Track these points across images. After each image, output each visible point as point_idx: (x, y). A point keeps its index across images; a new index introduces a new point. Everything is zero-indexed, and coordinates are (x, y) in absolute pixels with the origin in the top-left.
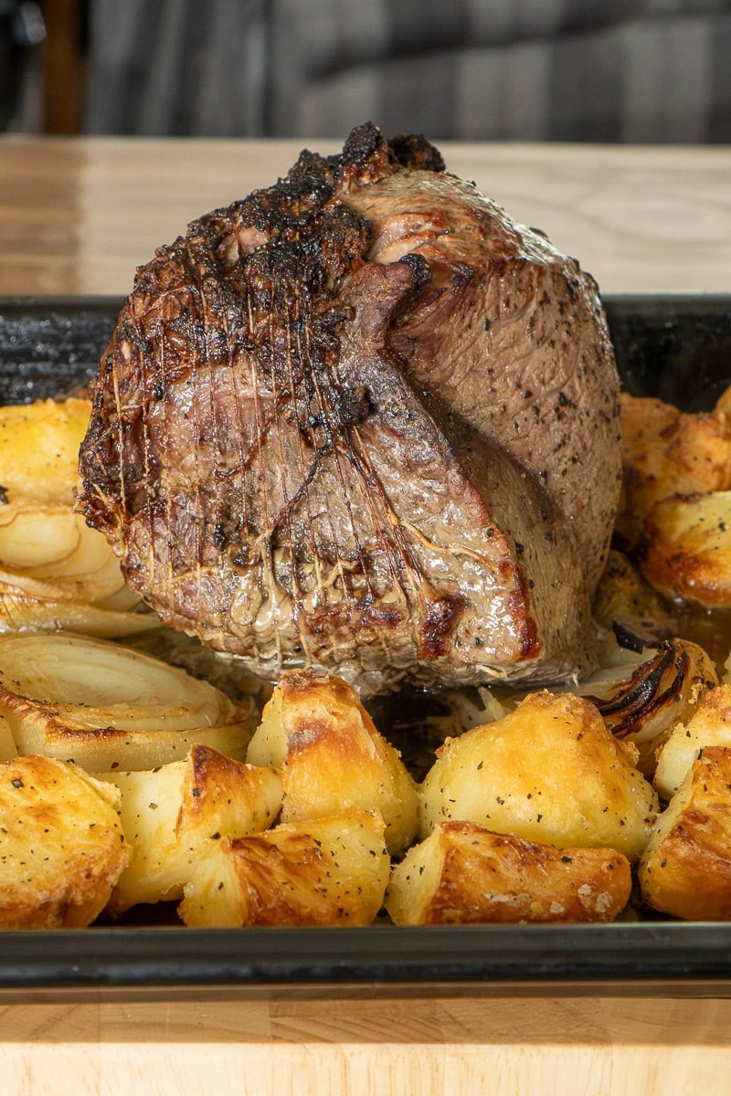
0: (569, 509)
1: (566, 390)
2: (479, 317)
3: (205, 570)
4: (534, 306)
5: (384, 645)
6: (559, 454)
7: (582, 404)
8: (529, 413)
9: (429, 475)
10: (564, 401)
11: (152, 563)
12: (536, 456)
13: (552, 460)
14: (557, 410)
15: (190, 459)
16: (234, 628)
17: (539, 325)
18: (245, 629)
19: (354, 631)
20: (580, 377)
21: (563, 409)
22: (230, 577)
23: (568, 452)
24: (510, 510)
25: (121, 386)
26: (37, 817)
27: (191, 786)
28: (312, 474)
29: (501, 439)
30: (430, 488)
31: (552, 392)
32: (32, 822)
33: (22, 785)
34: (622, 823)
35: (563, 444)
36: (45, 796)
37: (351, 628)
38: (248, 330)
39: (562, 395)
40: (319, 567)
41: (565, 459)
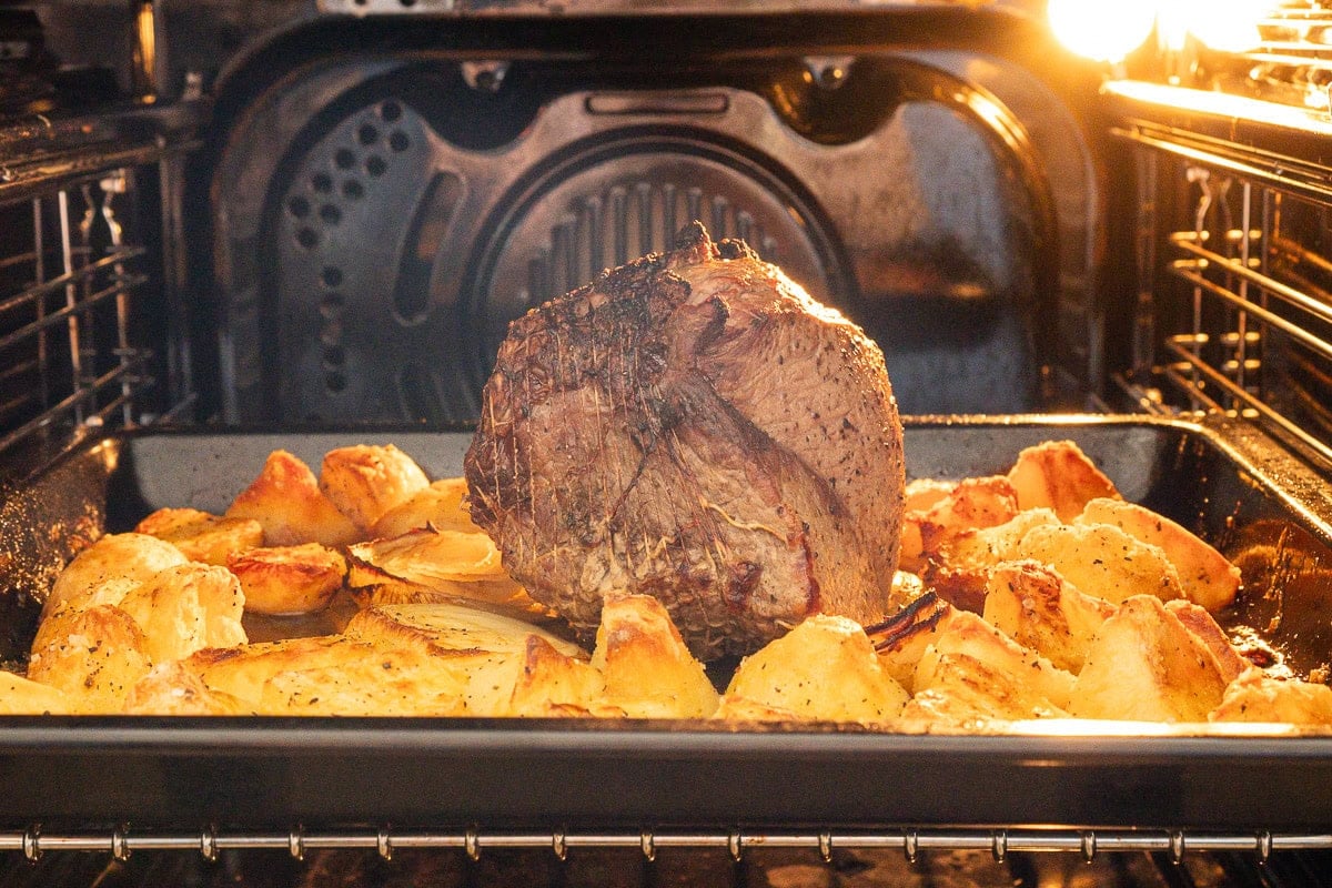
0: (854, 510)
1: (849, 418)
2: (774, 354)
3: (561, 549)
4: (820, 350)
5: (700, 605)
6: (845, 465)
7: (862, 431)
8: (818, 431)
9: (731, 466)
10: (847, 425)
11: (522, 548)
12: (825, 464)
13: (839, 469)
14: (842, 431)
15: (550, 465)
16: (583, 596)
17: (825, 365)
18: (591, 595)
19: (675, 593)
20: (861, 410)
21: (846, 431)
22: (579, 555)
23: (853, 466)
24: (799, 497)
25: (495, 407)
26: (399, 688)
27: (524, 664)
28: (641, 468)
29: (795, 449)
30: (732, 476)
31: (837, 418)
32: (394, 691)
33: (390, 667)
34: (879, 713)
35: (847, 458)
36: (407, 674)
37: (673, 590)
38: (593, 360)
39: (846, 421)
40: (648, 542)
41: (850, 471)
